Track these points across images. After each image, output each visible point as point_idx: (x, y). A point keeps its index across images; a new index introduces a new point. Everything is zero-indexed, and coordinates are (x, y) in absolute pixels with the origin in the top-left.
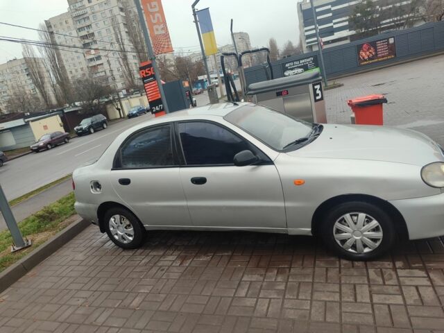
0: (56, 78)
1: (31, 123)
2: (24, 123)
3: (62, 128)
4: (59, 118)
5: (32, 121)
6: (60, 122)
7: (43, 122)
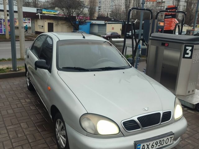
0: (137, 4)
1: (107, 24)
2: (104, 23)
3: (121, 31)
4: (121, 26)
5: (108, 23)
6: (121, 28)
7: (113, 25)
